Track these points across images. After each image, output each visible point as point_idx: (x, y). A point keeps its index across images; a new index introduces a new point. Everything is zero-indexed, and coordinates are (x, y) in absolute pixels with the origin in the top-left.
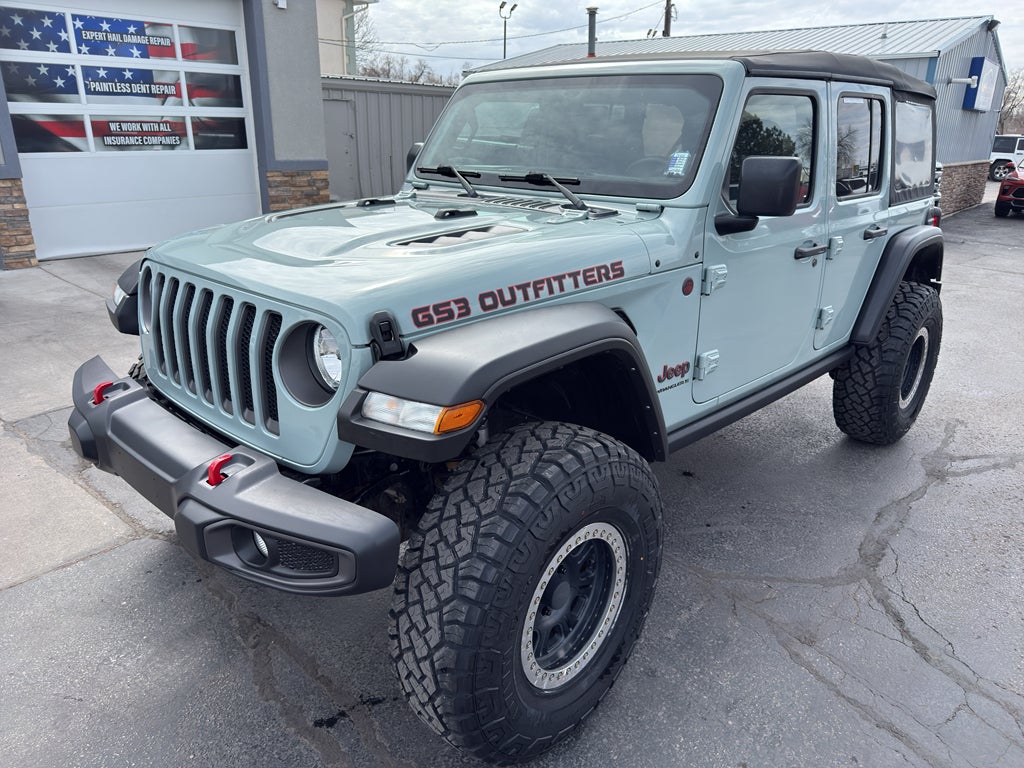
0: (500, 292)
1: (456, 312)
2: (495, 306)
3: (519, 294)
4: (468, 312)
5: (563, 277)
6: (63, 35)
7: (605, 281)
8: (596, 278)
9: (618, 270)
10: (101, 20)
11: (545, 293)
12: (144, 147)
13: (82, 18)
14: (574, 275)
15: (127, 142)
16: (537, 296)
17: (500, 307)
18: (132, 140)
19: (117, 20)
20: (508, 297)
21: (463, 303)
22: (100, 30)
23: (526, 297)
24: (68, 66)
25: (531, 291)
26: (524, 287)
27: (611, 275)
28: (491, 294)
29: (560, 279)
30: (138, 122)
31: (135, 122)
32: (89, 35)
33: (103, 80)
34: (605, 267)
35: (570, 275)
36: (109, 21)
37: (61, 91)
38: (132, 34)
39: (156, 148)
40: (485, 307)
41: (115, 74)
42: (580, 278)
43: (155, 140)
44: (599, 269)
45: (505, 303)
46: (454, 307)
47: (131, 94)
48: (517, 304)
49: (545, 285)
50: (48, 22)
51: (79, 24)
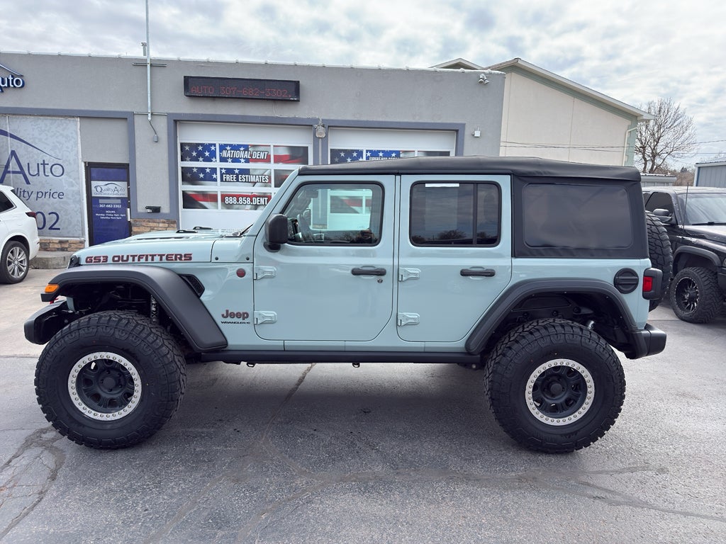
0: (123, 256)
1: (102, 260)
2: (118, 261)
3: (131, 259)
4: (107, 261)
5: (155, 255)
7: (178, 261)
8: (174, 258)
9: (188, 257)
10: (379, 151)
11: (143, 260)
13: (370, 151)
14: (161, 256)
16: (139, 260)
17: (120, 262)
19: (387, 151)
20: (125, 258)
21: (106, 258)
23: (133, 260)
25: (136, 258)
26: (134, 257)
27: (183, 258)
28: (119, 257)
29: (153, 256)
34: (181, 255)
35: (159, 255)
36: (383, 151)
40: (113, 260)
42: (164, 258)
44: (176, 255)
45: (123, 260)
46: (102, 258)
48: (129, 262)
49: (144, 257)
50: (355, 154)
51: (369, 154)
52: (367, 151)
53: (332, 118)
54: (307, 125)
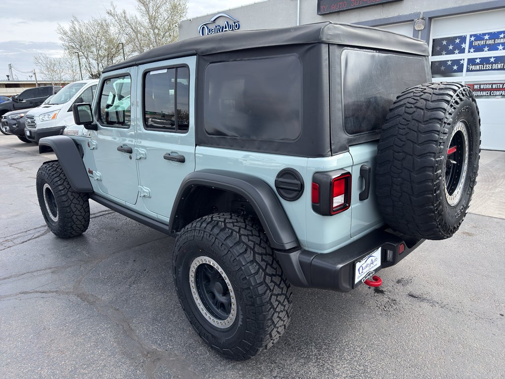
6: (463, 46)
9: (78, 133)
10: (485, 34)
12: (490, 96)
13: (475, 35)
15: (482, 94)
18: (485, 93)
19: (495, 32)
22: (483, 39)
24: (461, 60)
30: (491, 84)
31: (489, 84)
32: (477, 43)
33: (478, 64)
36: (489, 34)
37: (456, 71)
38: (502, 38)
39: (497, 97)
41: (485, 61)
43: (498, 93)
47: (492, 69)
50: (458, 41)
51: (473, 39)
52: (471, 36)
53: (432, 10)
54: (408, 21)
